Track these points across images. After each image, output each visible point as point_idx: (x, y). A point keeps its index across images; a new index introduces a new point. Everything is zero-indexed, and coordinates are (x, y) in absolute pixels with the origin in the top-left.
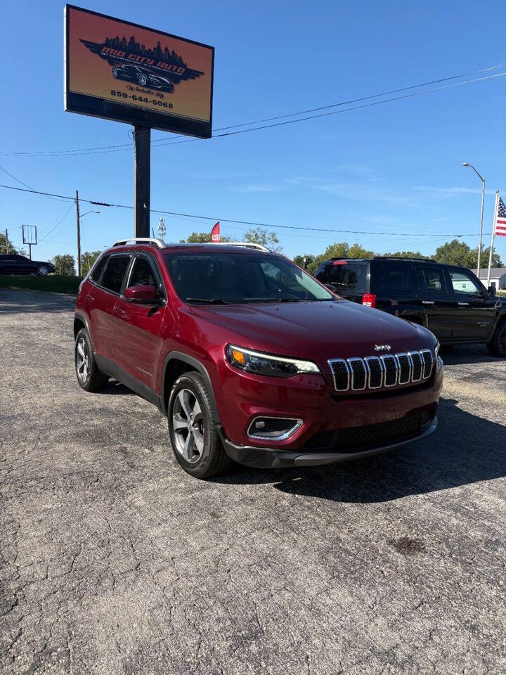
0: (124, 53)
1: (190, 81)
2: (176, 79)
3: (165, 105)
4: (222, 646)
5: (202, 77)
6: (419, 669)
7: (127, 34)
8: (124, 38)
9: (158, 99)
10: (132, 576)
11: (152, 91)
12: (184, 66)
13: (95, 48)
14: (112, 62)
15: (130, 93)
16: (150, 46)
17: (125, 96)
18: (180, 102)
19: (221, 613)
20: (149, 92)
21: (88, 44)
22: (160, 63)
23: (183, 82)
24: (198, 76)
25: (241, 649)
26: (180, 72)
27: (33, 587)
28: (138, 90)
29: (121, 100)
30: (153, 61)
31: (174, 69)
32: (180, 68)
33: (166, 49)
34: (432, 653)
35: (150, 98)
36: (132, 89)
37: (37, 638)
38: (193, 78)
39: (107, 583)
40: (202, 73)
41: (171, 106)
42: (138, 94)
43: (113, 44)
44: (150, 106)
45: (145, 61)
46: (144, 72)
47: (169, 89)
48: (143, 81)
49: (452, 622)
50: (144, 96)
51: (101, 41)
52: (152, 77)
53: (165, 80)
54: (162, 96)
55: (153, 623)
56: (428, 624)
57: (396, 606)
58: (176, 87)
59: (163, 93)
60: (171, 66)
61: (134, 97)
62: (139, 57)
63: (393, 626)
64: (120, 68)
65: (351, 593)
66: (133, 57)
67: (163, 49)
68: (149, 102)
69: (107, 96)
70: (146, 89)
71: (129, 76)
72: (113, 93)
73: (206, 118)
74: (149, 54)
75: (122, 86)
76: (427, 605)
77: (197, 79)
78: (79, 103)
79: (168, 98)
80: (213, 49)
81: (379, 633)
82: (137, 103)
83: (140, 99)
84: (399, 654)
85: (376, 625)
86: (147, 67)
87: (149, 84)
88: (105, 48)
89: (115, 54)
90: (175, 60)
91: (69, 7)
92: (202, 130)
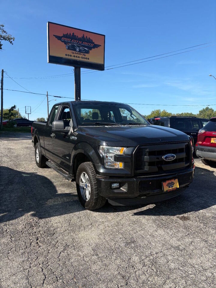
0: (70, 40)
1: (96, 49)
2: (90, 48)
3: (86, 58)
4: (123, 245)
5: (100, 47)
6: (187, 252)
7: (71, 32)
8: (70, 34)
9: (83, 56)
10: (90, 227)
11: (81, 53)
12: (93, 43)
13: (59, 38)
14: (66, 43)
15: (73, 55)
16: (80, 36)
17: (71, 56)
18: (92, 57)
19: (121, 236)
20: (80, 54)
21: (56, 37)
22: (84, 42)
23: (93, 49)
24: (99, 47)
25: (129, 245)
26: (92, 45)
27: (58, 229)
28: (75, 53)
29: (69, 57)
30: (81, 42)
31: (89, 45)
32: (92, 44)
33: (86, 37)
34: (191, 247)
35: (80, 56)
36: (73, 53)
37: (63, 242)
38: (97, 47)
39: (82, 228)
40: (101, 46)
41: (88, 59)
42: (76, 55)
43: (66, 36)
44: (80, 59)
45: (78, 42)
46: (78, 46)
47: (87, 52)
48: (77, 50)
49: (199, 239)
50: (78, 55)
51: (61, 35)
52: (81, 48)
53: (86, 49)
54: (85, 55)
55: (100, 238)
56: (190, 240)
57: (180, 235)
58: (90, 51)
59: (85, 54)
60: (88, 43)
61: (74, 56)
62: (76, 41)
63: (178, 240)
64: (69, 45)
65: (164, 231)
66: (74, 41)
67: (85, 37)
68: (80, 58)
69: (63, 56)
70: (79, 53)
71: (73, 48)
72: (66, 55)
73: (102, 63)
74: (80, 39)
75: (70, 52)
76: (191, 235)
77: (99, 48)
78: (53, 60)
79: (87, 56)
80: (104, 36)
81: (174, 242)
82: (75, 58)
83: (77, 57)
84: (181, 248)
85: (173, 240)
86: (79, 44)
87: (80, 51)
88: (63, 38)
89: (66, 40)
90: (90, 41)
91: (49, 22)
92: (100, 67)
